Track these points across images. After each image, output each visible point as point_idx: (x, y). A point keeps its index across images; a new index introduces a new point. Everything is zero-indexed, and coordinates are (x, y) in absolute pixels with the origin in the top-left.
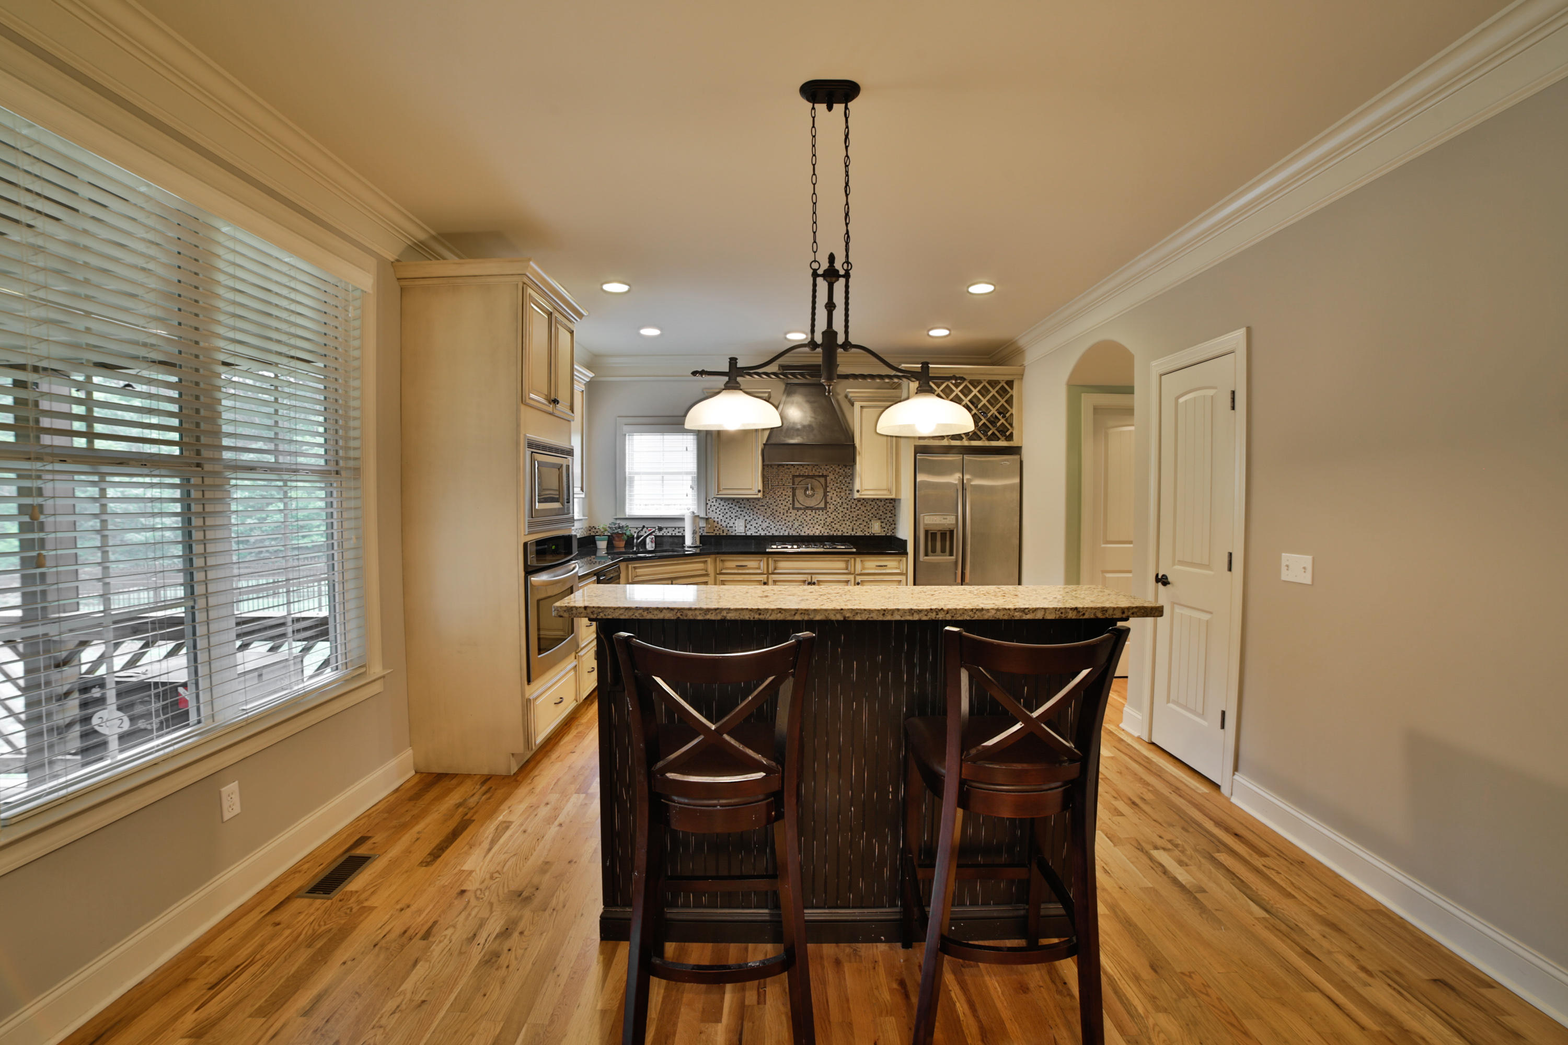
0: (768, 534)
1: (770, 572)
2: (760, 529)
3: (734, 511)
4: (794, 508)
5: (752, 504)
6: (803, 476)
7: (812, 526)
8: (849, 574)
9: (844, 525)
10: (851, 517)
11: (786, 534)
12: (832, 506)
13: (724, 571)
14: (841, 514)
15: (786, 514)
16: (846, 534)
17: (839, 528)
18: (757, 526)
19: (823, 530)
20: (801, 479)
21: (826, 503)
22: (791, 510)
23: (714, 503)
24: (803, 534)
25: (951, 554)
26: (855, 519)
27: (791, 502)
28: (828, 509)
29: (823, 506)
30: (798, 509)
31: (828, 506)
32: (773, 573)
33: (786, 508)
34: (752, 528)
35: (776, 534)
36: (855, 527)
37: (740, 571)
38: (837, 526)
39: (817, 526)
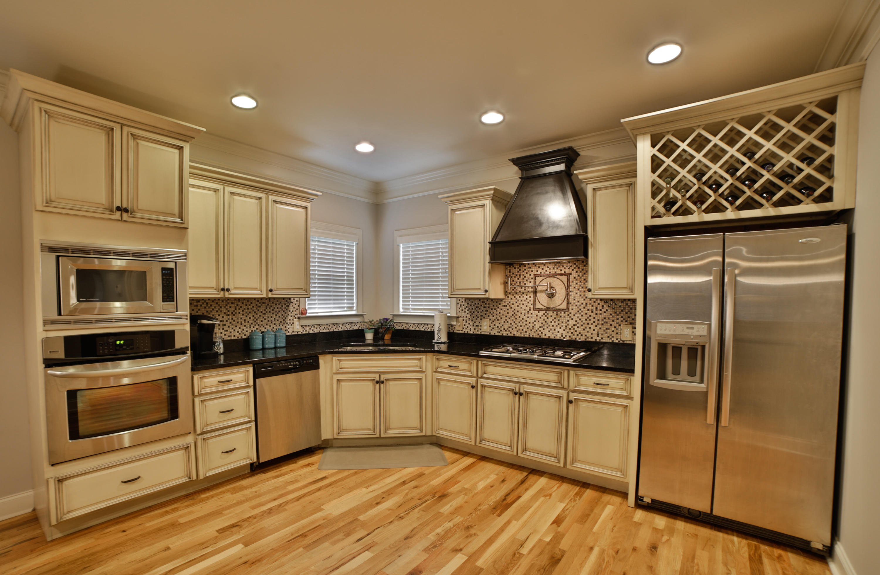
0: (509, 335)
1: (479, 375)
2: (502, 329)
3: (480, 311)
4: (535, 309)
5: (495, 304)
6: (544, 275)
7: (553, 328)
8: (562, 388)
9: (588, 329)
10: (596, 320)
11: (527, 335)
12: (575, 307)
13: (439, 370)
14: (585, 317)
15: (527, 315)
16: (589, 339)
17: (582, 332)
18: (500, 326)
19: (565, 333)
20: (542, 278)
21: (568, 303)
22: (532, 311)
23: (464, 303)
24: (543, 336)
25: (702, 381)
26: (601, 322)
27: (532, 302)
28: (570, 311)
29: (565, 307)
30: (539, 310)
31: (571, 308)
32: (482, 377)
33: (528, 309)
34: (495, 327)
35: (517, 335)
36: (601, 332)
37: (453, 372)
38: (580, 330)
39: (558, 329)
